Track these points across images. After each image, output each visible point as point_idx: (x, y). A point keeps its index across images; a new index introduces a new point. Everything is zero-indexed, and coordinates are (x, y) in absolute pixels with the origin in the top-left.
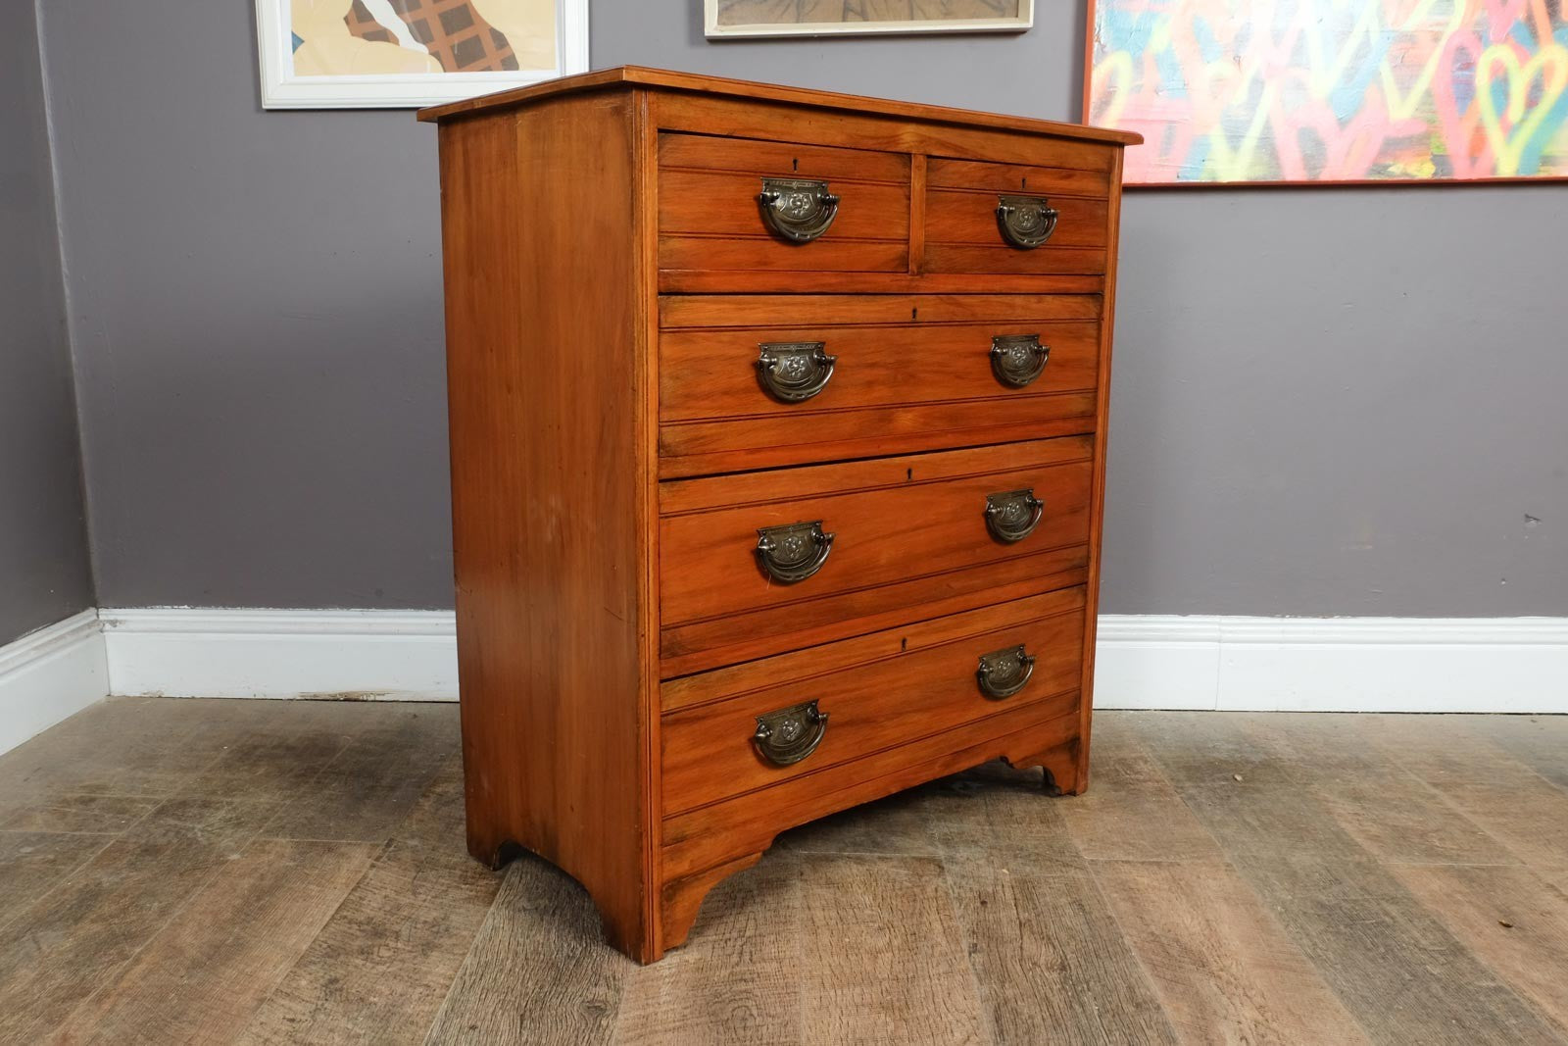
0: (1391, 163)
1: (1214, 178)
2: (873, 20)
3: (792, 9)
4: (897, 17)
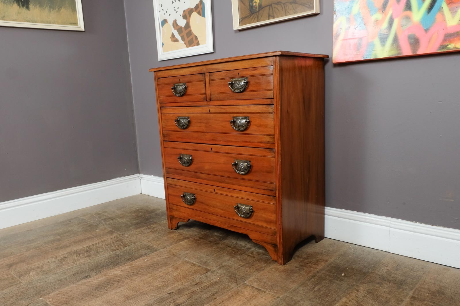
0: (449, 44)
1: (376, 57)
2: (276, 18)
3: (256, 19)
4: (281, 16)
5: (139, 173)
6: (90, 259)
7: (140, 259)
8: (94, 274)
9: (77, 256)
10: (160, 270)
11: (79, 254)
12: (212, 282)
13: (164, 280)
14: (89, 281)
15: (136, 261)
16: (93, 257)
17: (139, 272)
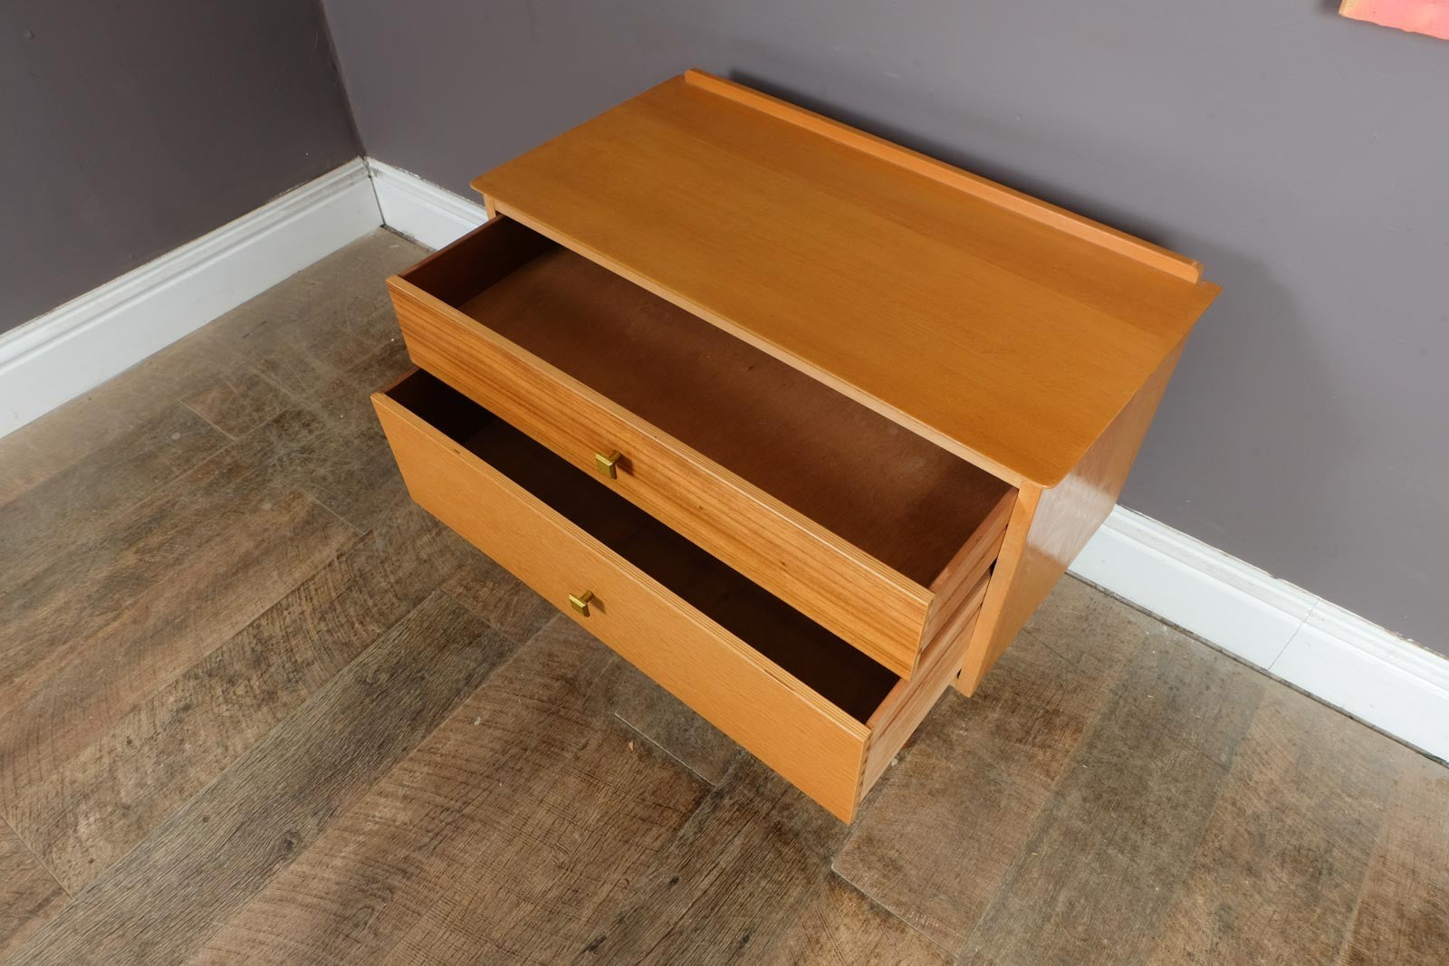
5: (363, 155)
6: (279, 721)
7: (456, 713)
8: (311, 823)
9: (226, 701)
10: (537, 788)
11: (232, 682)
12: (723, 864)
13: (562, 857)
14: (304, 877)
15: (442, 726)
16: (285, 705)
17: (466, 804)
